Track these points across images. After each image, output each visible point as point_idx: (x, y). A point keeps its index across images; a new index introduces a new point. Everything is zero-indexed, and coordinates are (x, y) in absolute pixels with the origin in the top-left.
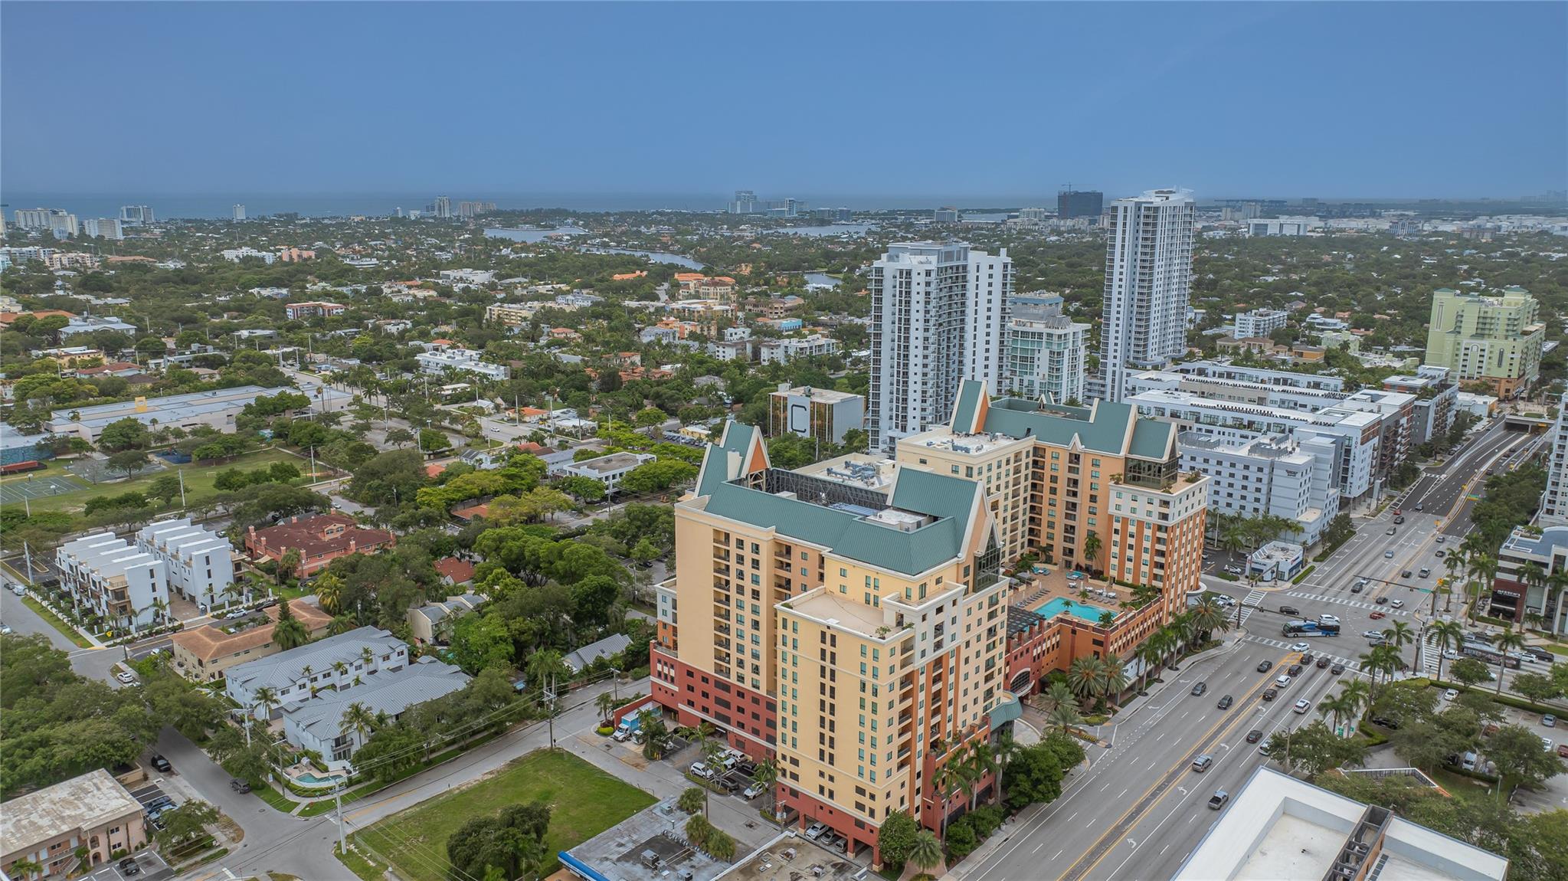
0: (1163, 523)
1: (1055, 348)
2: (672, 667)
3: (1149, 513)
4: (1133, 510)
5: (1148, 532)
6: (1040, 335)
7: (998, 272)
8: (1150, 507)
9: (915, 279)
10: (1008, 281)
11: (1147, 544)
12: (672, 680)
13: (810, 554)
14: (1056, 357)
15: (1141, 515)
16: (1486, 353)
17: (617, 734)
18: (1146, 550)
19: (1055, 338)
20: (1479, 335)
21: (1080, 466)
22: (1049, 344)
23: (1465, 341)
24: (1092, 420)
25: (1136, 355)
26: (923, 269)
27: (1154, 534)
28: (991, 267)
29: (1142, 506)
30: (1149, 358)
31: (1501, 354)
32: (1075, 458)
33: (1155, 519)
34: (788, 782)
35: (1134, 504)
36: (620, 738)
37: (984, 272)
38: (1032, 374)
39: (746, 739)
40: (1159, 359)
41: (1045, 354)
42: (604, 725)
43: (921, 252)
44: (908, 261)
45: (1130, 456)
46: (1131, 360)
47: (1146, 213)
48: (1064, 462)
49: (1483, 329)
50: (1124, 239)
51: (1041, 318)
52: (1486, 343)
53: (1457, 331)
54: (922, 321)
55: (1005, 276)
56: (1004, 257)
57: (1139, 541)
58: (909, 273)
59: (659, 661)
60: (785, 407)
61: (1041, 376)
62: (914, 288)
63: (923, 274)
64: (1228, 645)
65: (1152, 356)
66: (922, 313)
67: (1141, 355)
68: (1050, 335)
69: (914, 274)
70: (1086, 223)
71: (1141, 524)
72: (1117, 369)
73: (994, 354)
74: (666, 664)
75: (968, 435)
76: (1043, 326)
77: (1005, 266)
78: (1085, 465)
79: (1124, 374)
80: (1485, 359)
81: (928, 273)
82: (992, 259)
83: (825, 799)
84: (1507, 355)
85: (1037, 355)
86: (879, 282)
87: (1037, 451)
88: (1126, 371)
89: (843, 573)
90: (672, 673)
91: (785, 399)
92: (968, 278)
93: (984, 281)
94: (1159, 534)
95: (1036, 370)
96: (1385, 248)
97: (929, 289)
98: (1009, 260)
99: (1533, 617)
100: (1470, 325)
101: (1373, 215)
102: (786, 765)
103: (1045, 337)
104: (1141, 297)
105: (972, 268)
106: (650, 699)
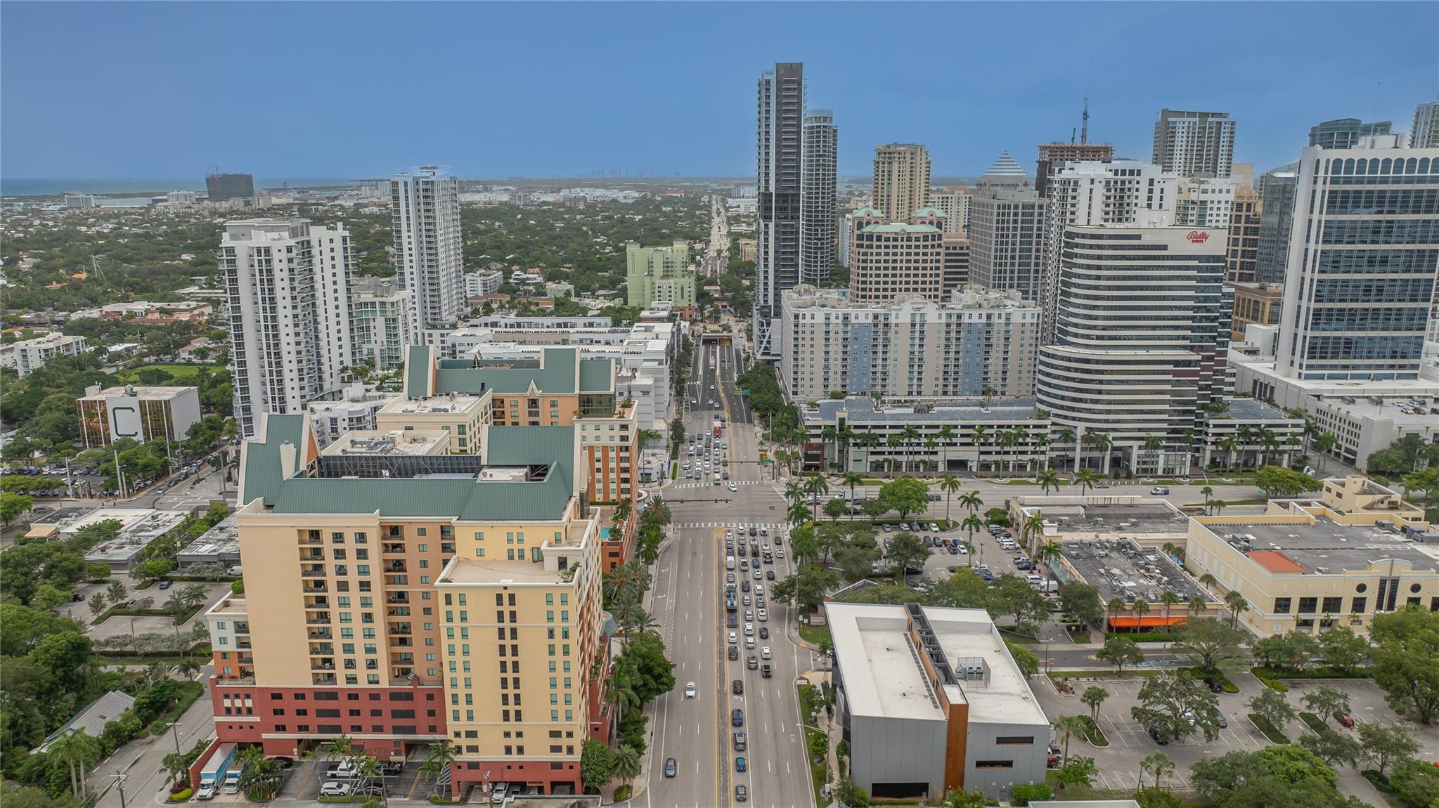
0: (624, 444)
1: (390, 315)
2: (248, 696)
3: (612, 438)
4: (597, 438)
5: (612, 454)
6: (373, 304)
7: (338, 245)
8: (612, 433)
9: (276, 256)
10: (349, 254)
11: (612, 465)
12: (249, 711)
13: (428, 528)
14: (391, 324)
15: (605, 441)
16: (672, 289)
17: (201, 792)
18: (612, 470)
19: (388, 306)
20: (666, 276)
21: (540, 410)
22: (383, 312)
23: (658, 282)
24: (542, 367)
25: (433, 317)
26: (283, 245)
27: (618, 454)
28: (331, 241)
29: (605, 433)
30: (444, 319)
31: (682, 289)
32: (533, 403)
33: (617, 442)
34: (466, 757)
35: (598, 433)
36: (210, 795)
37: (326, 246)
38: (369, 342)
39: (364, 741)
40: (453, 319)
41: (380, 323)
42: (175, 790)
43: (273, 229)
44: (261, 239)
45: (583, 393)
46: (430, 321)
47: (425, 187)
48: (524, 407)
49: (667, 273)
50: (408, 211)
51: (369, 288)
52: (671, 281)
53: (651, 274)
54: (289, 299)
55: (345, 249)
56: (341, 231)
57: (606, 464)
58: (267, 250)
59: (227, 696)
60: (104, 414)
61: (379, 343)
62: (276, 266)
63: (284, 251)
64: (669, 534)
65: (448, 317)
66: (288, 290)
67: (438, 316)
68: (383, 304)
69: (274, 252)
70: (242, 204)
71: (605, 449)
72: (418, 331)
73: (345, 326)
74: (237, 696)
75: (425, 399)
76: (371, 296)
77: (344, 239)
78: (544, 407)
79: (426, 336)
80: (672, 294)
81: (289, 250)
82: (331, 234)
83: (514, 757)
84: (686, 289)
85: (372, 324)
86: (232, 262)
87: (498, 403)
88: (427, 332)
89: (479, 537)
90: (249, 703)
91: (103, 403)
92: (313, 253)
93: (327, 255)
94: (623, 454)
95: (373, 338)
96: (519, 216)
97: (292, 266)
98: (347, 233)
99: (832, 465)
100: (658, 270)
101: (486, 190)
102: (464, 742)
103: (378, 305)
104: (430, 264)
105: (314, 243)
106: (218, 744)
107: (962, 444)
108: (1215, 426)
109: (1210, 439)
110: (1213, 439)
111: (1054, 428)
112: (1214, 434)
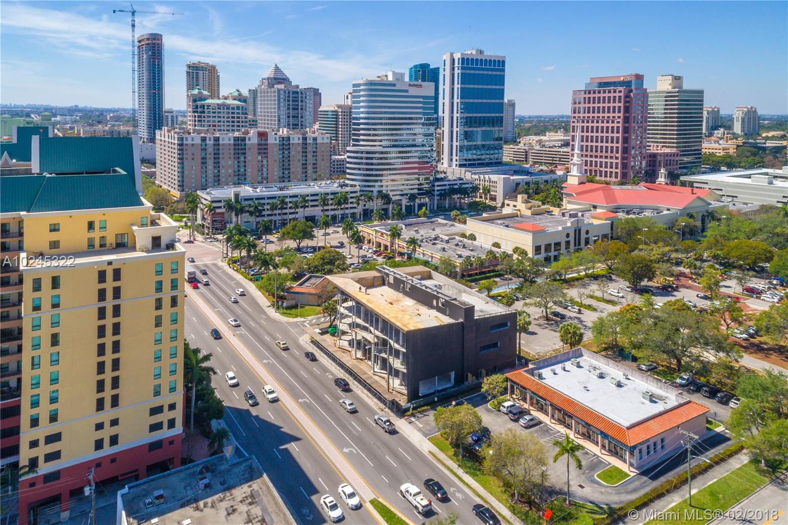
83: (104, 451)
107: (312, 206)
108: (438, 186)
109: (436, 193)
110: (438, 193)
111: (362, 193)
112: (438, 190)
